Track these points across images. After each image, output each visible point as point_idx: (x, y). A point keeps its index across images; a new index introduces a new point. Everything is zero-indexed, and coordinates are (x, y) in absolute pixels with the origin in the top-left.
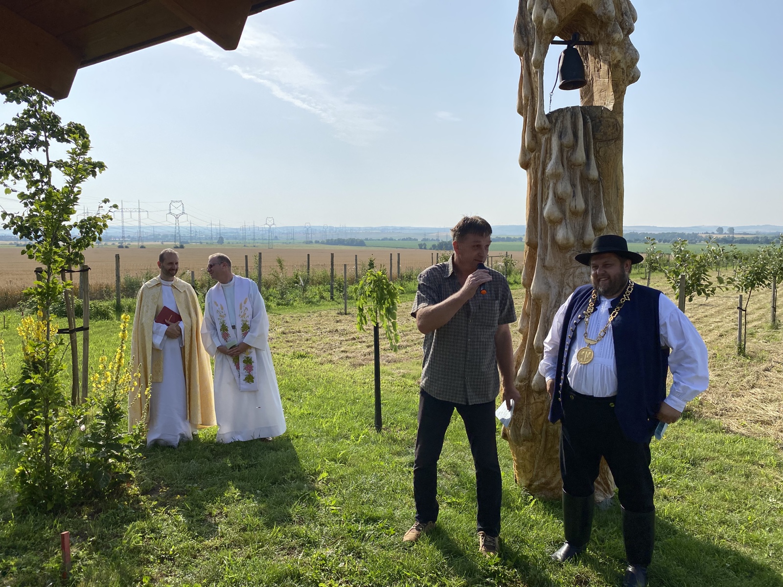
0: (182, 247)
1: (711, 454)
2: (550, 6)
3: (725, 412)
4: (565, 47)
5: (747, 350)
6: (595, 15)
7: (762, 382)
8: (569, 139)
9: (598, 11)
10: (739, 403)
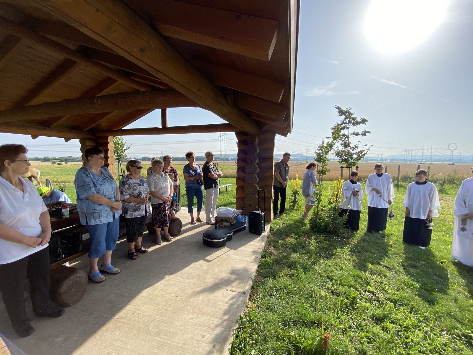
0: (453, 164)
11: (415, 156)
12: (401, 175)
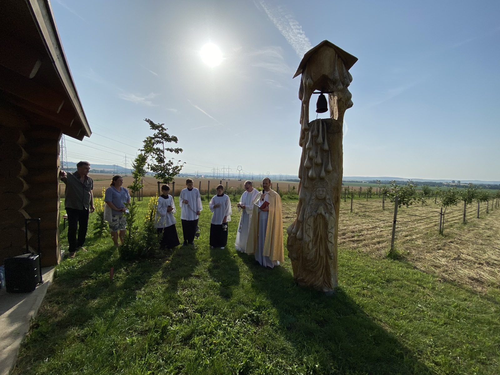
0: (240, 180)
1: (399, 278)
2: (310, 77)
3: (418, 260)
4: (320, 94)
5: (444, 232)
6: (330, 79)
7: (446, 248)
8: (315, 132)
9: (331, 77)
10: (428, 256)
11: (219, 174)
12: (210, 189)
